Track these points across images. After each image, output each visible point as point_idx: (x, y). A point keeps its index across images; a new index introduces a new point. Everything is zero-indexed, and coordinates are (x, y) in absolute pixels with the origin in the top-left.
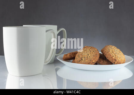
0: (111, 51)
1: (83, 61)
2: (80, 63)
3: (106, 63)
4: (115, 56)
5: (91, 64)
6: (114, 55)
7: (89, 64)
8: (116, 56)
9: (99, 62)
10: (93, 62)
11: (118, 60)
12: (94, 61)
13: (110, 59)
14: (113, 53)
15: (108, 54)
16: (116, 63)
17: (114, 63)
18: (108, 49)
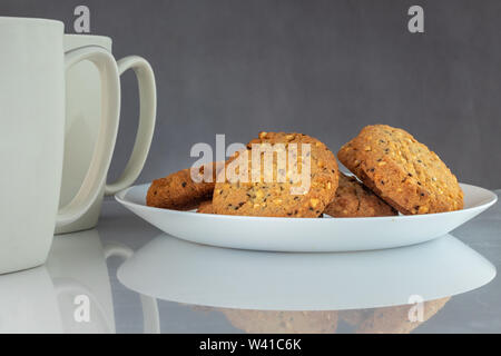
0: (396, 152)
1: (256, 205)
3: (372, 211)
4: (418, 173)
6: (413, 172)
7: (291, 215)
8: (422, 175)
9: (339, 208)
10: (311, 209)
11: (433, 196)
12: (314, 203)
13: (394, 190)
14: (404, 161)
15: (381, 164)
16: (426, 209)
17: (417, 208)
18: (377, 142)
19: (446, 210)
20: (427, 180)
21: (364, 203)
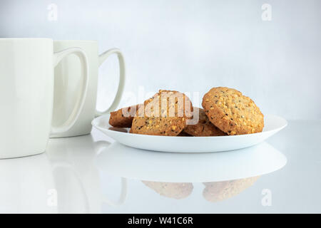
0: (222, 102)
1: (148, 128)
2: (141, 134)
3: (211, 132)
4: (233, 113)
5: (168, 135)
6: (229, 112)
7: (162, 133)
8: (235, 114)
10: (173, 131)
13: (217, 122)
14: (226, 107)
15: (212, 108)
16: (234, 133)
17: (230, 132)
18: (213, 97)
19: (246, 133)
20: (238, 117)
21: (206, 128)
